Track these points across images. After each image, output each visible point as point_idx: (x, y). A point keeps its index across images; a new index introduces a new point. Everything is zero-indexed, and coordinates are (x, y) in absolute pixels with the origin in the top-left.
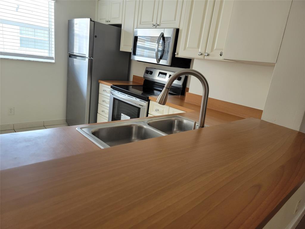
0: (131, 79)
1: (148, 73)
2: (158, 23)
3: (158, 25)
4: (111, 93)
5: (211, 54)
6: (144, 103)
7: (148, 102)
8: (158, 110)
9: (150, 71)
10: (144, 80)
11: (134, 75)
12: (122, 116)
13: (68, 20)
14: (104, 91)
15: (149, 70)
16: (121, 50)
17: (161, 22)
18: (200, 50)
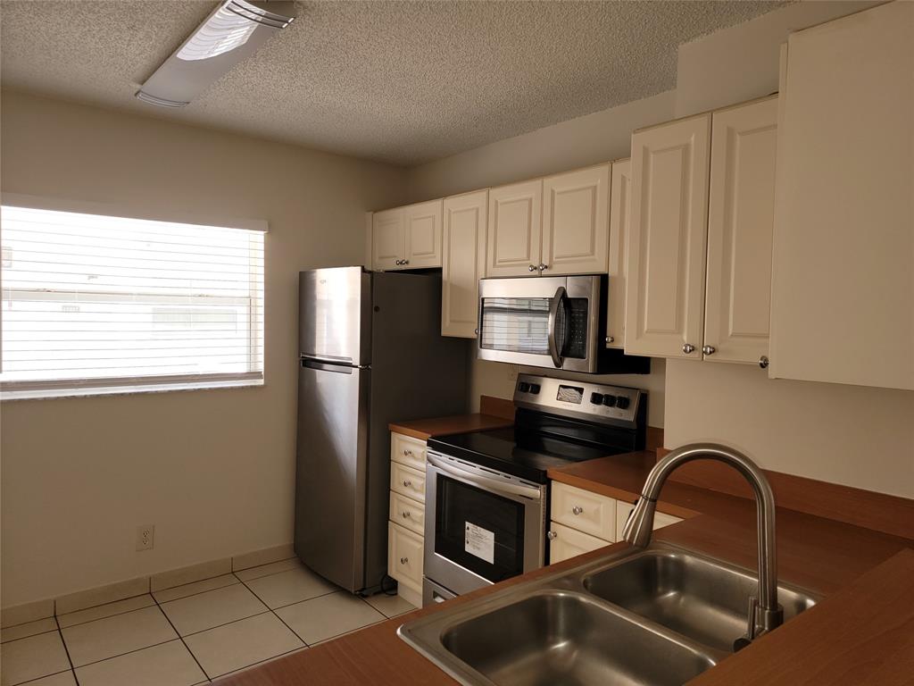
0: (477, 407)
1: (526, 391)
2: (546, 263)
3: (546, 267)
4: (429, 460)
5: (720, 347)
6: (536, 492)
7: (545, 486)
8: (581, 511)
9: (533, 385)
10: (516, 408)
11: (482, 397)
12: (467, 531)
13: (300, 273)
14: (406, 454)
15: (529, 382)
16: (444, 333)
17: (554, 259)
18: (685, 338)
